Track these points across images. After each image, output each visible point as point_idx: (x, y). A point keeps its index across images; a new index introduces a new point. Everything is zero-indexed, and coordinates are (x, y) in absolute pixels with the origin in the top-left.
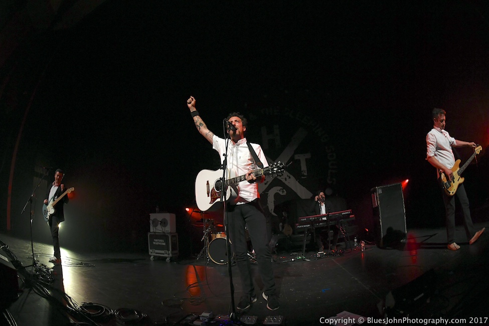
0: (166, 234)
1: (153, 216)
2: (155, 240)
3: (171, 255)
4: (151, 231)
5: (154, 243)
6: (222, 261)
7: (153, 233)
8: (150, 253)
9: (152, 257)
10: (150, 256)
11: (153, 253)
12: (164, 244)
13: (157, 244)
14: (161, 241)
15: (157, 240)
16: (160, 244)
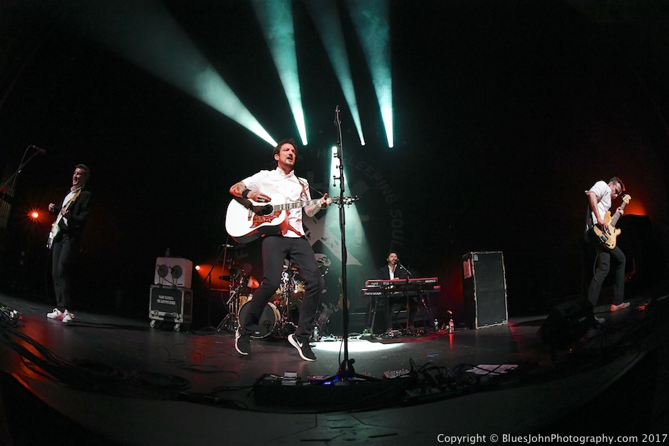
0: (179, 289)
1: (160, 261)
2: (160, 297)
3: (182, 320)
4: (156, 282)
5: (159, 301)
6: (258, 333)
7: (158, 286)
8: (150, 316)
9: (153, 322)
10: (151, 320)
11: (156, 316)
12: (173, 303)
13: (163, 302)
14: (170, 298)
15: (163, 297)
16: (167, 302)
